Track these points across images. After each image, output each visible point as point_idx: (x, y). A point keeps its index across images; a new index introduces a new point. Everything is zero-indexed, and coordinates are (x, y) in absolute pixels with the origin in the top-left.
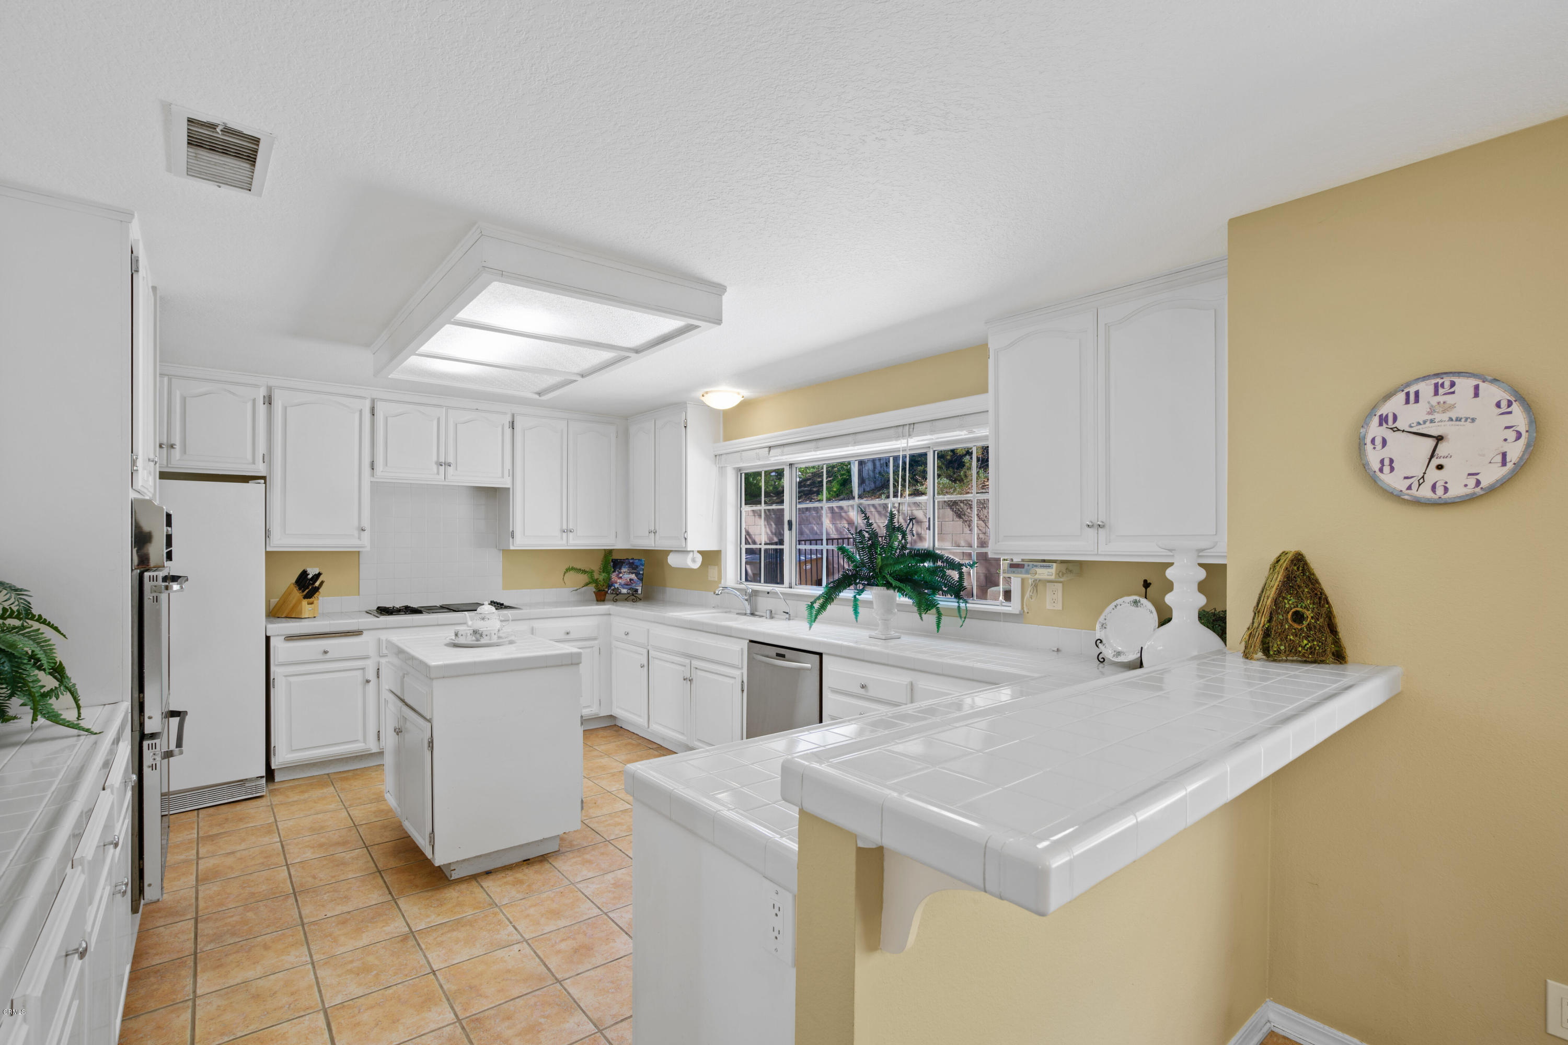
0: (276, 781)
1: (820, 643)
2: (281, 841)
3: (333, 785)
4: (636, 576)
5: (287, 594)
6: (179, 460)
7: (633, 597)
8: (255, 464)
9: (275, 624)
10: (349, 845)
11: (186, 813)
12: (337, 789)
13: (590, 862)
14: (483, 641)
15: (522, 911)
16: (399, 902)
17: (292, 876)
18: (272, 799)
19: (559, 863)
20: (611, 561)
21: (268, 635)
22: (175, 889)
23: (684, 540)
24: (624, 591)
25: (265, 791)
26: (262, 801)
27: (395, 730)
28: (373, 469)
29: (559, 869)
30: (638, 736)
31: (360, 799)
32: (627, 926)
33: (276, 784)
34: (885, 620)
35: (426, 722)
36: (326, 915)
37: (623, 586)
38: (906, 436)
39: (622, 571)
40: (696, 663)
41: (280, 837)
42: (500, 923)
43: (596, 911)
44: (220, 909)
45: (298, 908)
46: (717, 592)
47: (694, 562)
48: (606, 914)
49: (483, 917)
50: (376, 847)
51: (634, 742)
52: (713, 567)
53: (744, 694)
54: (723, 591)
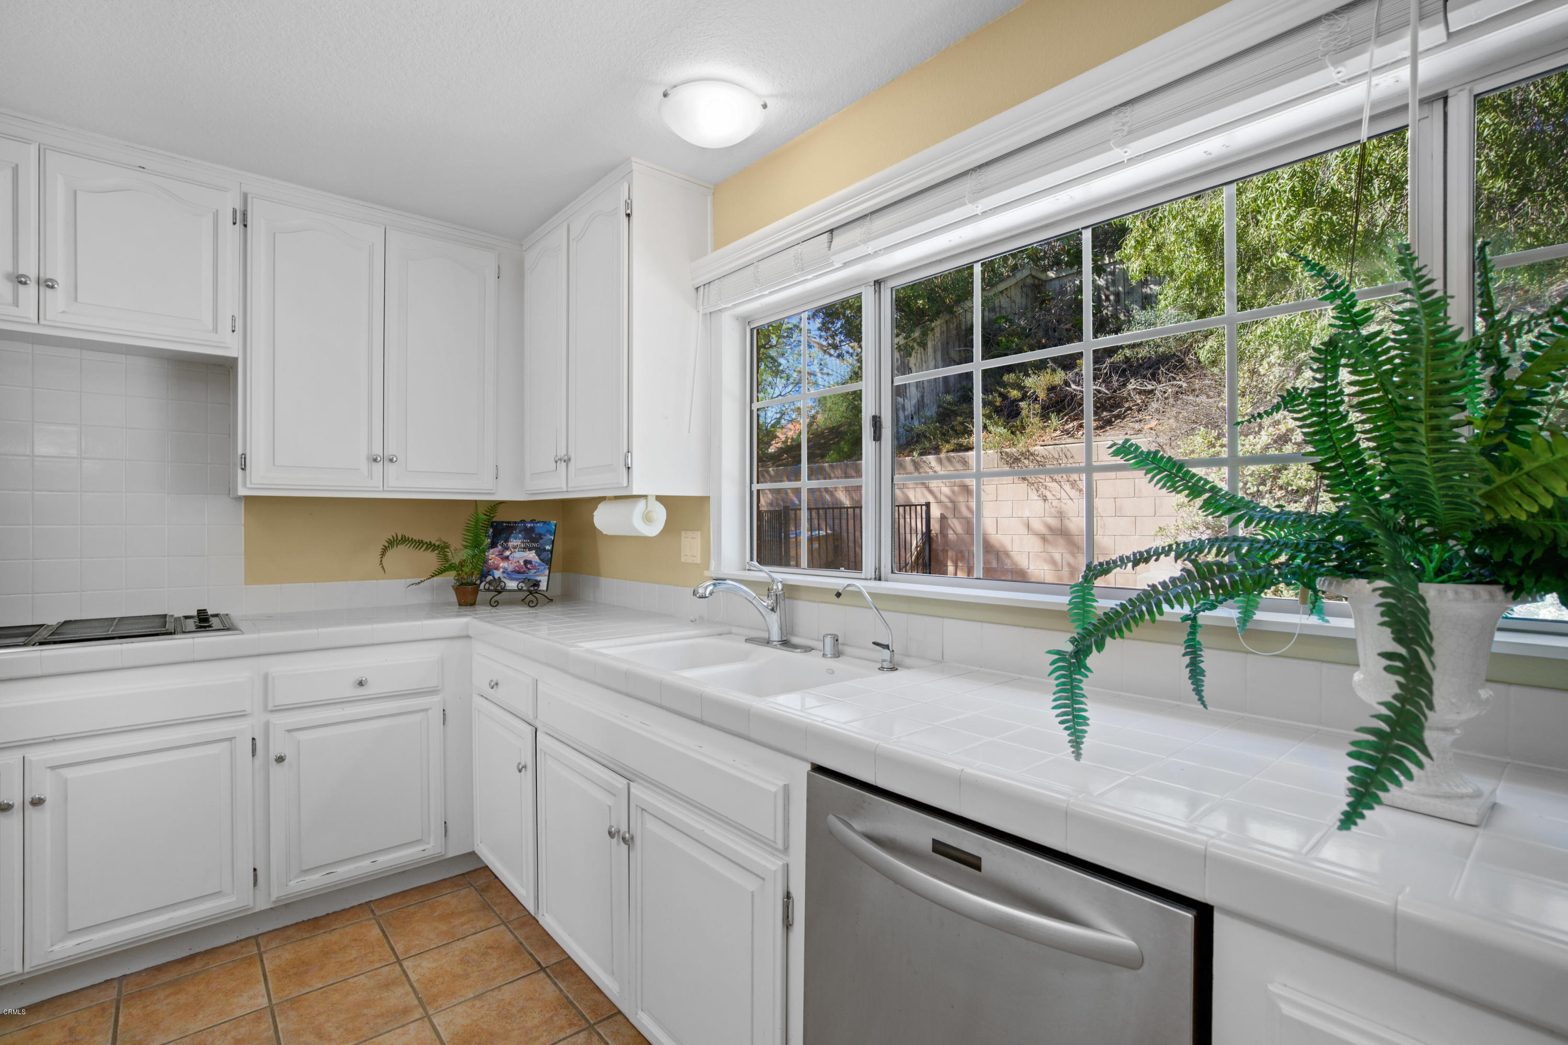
4: (538, 555)
7: (532, 600)
20: (490, 524)
23: (625, 471)
24: (512, 585)
37: (510, 575)
39: (510, 544)
40: (641, 793)
46: (701, 591)
47: (647, 521)
52: (690, 534)
53: (792, 935)
54: (711, 588)
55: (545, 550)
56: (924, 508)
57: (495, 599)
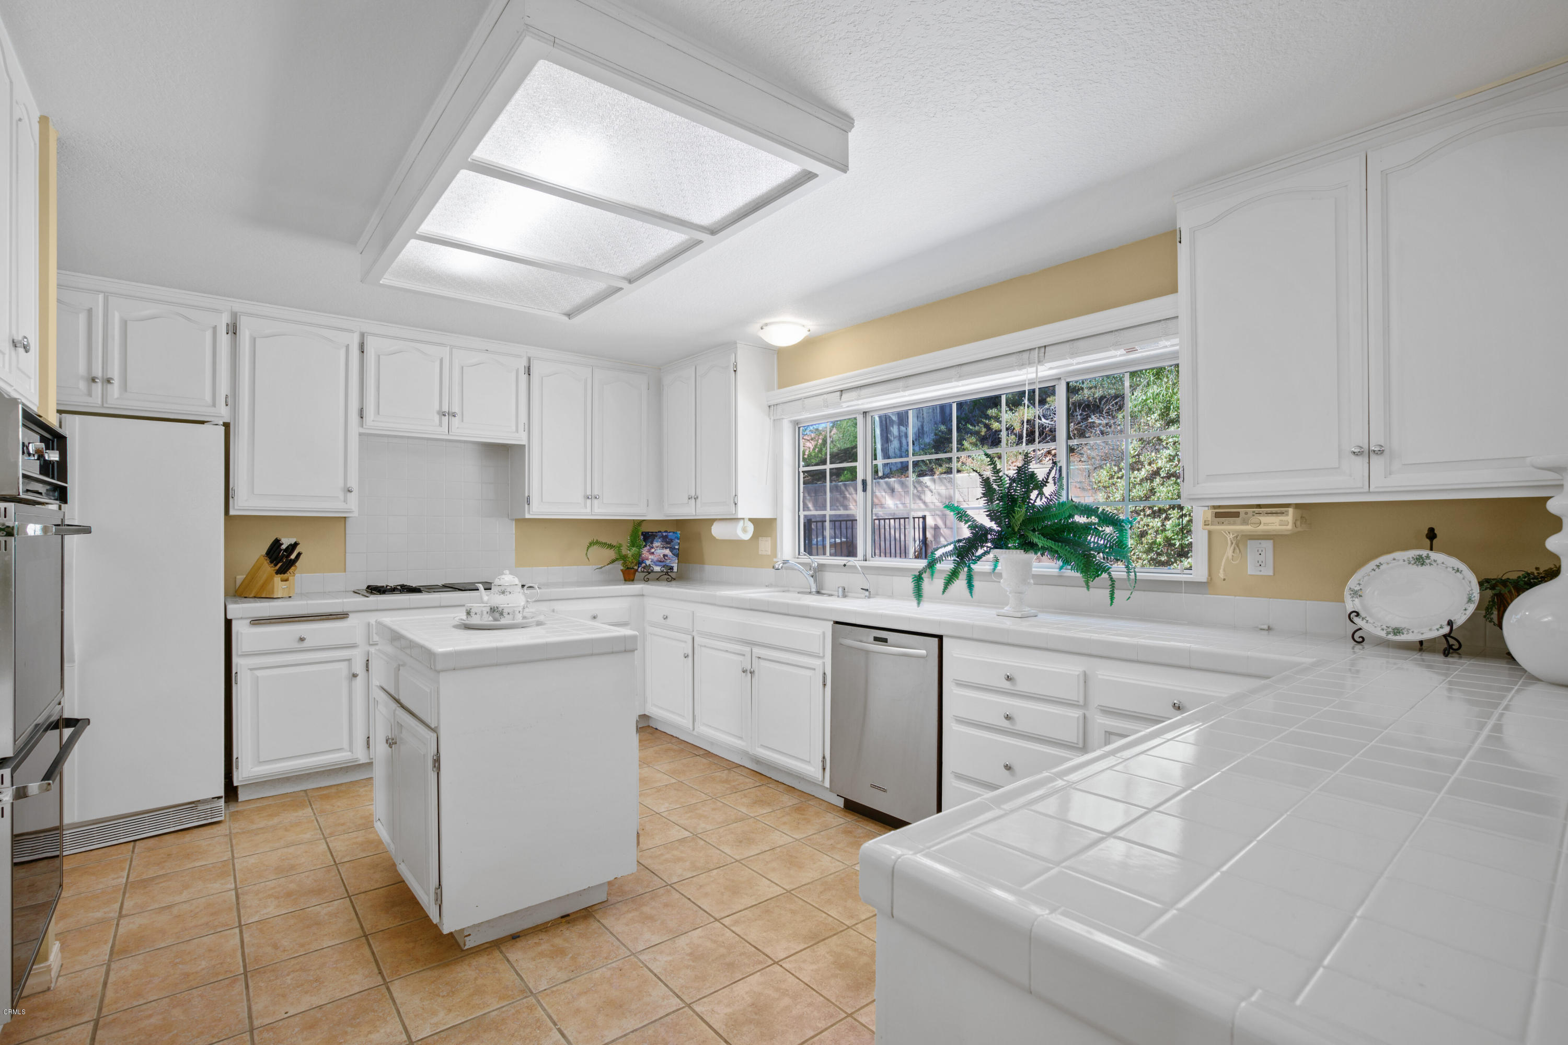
0: (239, 800)
1: (940, 623)
2: (236, 889)
3: (311, 805)
4: (671, 551)
5: (256, 569)
6: (117, 399)
7: (668, 576)
8: (215, 407)
9: (238, 604)
10: (327, 894)
11: (119, 846)
12: (315, 811)
13: (651, 918)
14: (504, 621)
15: (568, 1003)
16: (392, 989)
17: (245, 944)
18: (232, 825)
19: (609, 921)
20: (640, 533)
21: (229, 617)
22: (78, 968)
23: (734, 505)
24: (657, 569)
25: (223, 815)
26: (219, 829)
27: (387, 740)
28: (362, 417)
29: (611, 930)
30: (678, 740)
31: (343, 824)
32: (724, 1027)
33: (240, 804)
34: (1020, 593)
35: (429, 732)
36: (286, 1013)
37: (656, 563)
38: (1035, 363)
39: (654, 545)
40: (757, 651)
41: (235, 882)
42: (538, 1024)
43: (675, 1003)
44: (135, 1003)
45: (248, 1000)
46: (777, 566)
47: (744, 532)
48: (689, 1006)
49: (513, 1014)
50: (363, 896)
51: (675, 747)
52: (764, 539)
53: (826, 689)
54: (781, 565)
55: (675, 549)
56: (921, 520)
57: (646, 577)
